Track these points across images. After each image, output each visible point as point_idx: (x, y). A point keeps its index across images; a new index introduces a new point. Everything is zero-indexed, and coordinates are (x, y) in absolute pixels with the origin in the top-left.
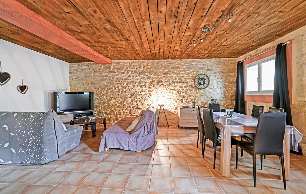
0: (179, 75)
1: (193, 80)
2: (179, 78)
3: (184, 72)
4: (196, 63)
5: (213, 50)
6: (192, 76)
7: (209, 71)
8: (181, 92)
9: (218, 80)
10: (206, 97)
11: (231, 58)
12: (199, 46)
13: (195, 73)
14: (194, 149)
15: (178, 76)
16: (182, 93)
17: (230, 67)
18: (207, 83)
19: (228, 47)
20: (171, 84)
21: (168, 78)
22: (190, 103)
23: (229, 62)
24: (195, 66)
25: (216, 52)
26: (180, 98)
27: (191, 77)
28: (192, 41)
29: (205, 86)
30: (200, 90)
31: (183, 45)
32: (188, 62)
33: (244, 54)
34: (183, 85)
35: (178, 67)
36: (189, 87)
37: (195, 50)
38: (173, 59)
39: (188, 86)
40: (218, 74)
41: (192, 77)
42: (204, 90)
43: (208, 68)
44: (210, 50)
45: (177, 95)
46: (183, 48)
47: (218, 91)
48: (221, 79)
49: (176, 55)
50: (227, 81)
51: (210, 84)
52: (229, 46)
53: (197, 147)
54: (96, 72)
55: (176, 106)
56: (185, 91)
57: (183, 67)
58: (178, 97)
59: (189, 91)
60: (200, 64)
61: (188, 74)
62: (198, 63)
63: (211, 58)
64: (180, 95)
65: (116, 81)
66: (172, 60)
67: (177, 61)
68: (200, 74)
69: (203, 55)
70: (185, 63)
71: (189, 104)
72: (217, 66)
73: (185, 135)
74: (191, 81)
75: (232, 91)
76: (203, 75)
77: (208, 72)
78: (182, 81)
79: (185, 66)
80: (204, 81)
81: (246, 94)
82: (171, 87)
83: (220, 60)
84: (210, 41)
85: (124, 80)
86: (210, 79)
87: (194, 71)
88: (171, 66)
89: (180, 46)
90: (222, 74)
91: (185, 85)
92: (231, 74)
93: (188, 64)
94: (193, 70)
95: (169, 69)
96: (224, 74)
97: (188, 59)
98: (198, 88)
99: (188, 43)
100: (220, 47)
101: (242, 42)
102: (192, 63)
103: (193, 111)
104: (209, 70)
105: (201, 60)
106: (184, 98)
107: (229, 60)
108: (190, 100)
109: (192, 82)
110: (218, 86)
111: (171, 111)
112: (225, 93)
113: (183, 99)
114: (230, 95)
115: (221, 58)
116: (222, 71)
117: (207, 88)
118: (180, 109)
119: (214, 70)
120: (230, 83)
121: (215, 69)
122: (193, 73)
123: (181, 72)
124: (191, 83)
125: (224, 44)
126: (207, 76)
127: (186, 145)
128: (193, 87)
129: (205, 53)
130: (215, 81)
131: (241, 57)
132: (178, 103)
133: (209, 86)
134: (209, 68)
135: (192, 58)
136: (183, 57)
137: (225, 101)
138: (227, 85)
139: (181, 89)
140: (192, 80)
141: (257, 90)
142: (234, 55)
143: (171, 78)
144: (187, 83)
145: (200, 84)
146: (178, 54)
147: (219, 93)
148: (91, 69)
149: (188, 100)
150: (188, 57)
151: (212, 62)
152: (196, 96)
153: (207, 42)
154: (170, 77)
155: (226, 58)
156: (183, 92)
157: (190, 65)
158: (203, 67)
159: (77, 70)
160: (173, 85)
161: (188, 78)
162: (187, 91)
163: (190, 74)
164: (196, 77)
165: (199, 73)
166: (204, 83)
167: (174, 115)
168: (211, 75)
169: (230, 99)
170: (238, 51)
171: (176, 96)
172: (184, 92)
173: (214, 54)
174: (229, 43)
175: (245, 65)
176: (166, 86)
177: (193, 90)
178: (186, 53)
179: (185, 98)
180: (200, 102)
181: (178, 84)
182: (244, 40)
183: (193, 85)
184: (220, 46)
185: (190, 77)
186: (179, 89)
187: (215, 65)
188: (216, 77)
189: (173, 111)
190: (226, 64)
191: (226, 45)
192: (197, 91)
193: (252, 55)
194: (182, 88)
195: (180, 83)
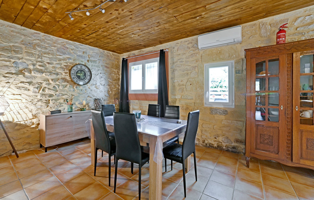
0: (42, 58)
1: (68, 71)
2: (40, 64)
3: (51, 56)
4: (73, 47)
5: (103, 36)
6: (65, 64)
7: (92, 62)
8: (46, 87)
9: (101, 75)
10: (86, 97)
11: (114, 53)
12: (88, 21)
13: (70, 61)
14: (91, 182)
15: (39, 60)
16: (47, 90)
17: (114, 62)
18: (88, 77)
19: (120, 38)
20: (21, 72)
21: (13, 60)
22: (63, 106)
23: (113, 56)
24: (72, 51)
25: (104, 40)
26: (44, 99)
27: (65, 66)
28: (82, 6)
29: (86, 81)
30: (78, 86)
31: (62, 6)
32: (60, 41)
33: (128, 51)
34: (50, 77)
35: (39, 46)
36: (60, 81)
37: (79, 26)
38: (28, 28)
39: (58, 79)
40: (101, 68)
41: (67, 66)
42: (85, 87)
43: (89, 58)
44: (100, 35)
45: (36, 92)
46: (60, 11)
47: (102, 88)
48: (104, 74)
49: (38, 21)
50: (111, 77)
51: (92, 79)
52: (123, 36)
53: (95, 175)
55: (34, 113)
56: (54, 87)
57: (49, 47)
58: (39, 97)
59: (61, 88)
60: (80, 51)
61: (60, 60)
62: (76, 47)
63: (94, 47)
64: (43, 93)
66: (23, 28)
67: (36, 33)
68: (79, 64)
69: (87, 38)
70: (55, 43)
71: (60, 107)
72: (100, 58)
73: (62, 160)
74: (64, 72)
75: (115, 89)
76: (83, 67)
77: (90, 63)
78: (48, 70)
79: (55, 47)
80: (85, 75)
81: (130, 92)
82: (21, 78)
83: (104, 52)
84: (107, 20)
86: (92, 73)
87: (69, 58)
88: (21, 38)
89: (54, 4)
90: (105, 69)
91: (54, 77)
92: (115, 70)
93: (59, 46)
94: (68, 56)
95: (16, 42)
96: (108, 69)
97: (60, 37)
98: (75, 83)
99: (74, 5)
100: (113, 35)
101: (136, 37)
102: (67, 46)
103: (71, 117)
105: (80, 45)
106: (50, 98)
108: (62, 101)
109: (66, 73)
110: (101, 83)
111: (22, 123)
112: (108, 91)
113: (49, 100)
114: (114, 93)
115: (106, 49)
116: (106, 65)
117: (88, 84)
118: (46, 116)
119: (97, 62)
120: (113, 81)
121: (99, 61)
122: (67, 61)
123: (45, 55)
124: (64, 74)
125: (119, 32)
126: (89, 69)
127: (74, 181)
128: (68, 82)
129: (91, 35)
130: (98, 76)
131: (124, 54)
132: (39, 107)
133: (90, 82)
134: (91, 59)
135: (67, 39)
136: (51, 31)
137: (109, 100)
138: (110, 82)
139: (45, 82)
140: (66, 70)
141: (141, 89)
142: (120, 50)
143: (21, 61)
144: (57, 74)
145: (79, 77)
146: (44, 21)
147: (102, 91)
149: (58, 101)
150: (61, 33)
151: (95, 51)
152: (73, 95)
153: (102, 19)
154: (19, 59)
155: (110, 51)
156: (49, 89)
157: (63, 47)
158: (84, 55)
160: (26, 74)
161: (59, 66)
162: (57, 87)
163: (62, 62)
164: (73, 67)
165: (77, 63)
166: (84, 77)
167: (29, 129)
168: (93, 67)
169: (113, 98)
170: (126, 46)
171: (34, 94)
172: (51, 88)
173: (102, 41)
174: (125, 33)
175: (130, 63)
176: (6, 75)
177: (68, 86)
178: (61, 25)
179: (53, 98)
180: (79, 104)
181: (38, 75)
182: (139, 35)
183: (68, 78)
184: (114, 33)
185: (62, 66)
186: (41, 83)
187: (98, 57)
188: (100, 72)
189: (28, 123)
190: (110, 58)
191: (121, 34)
192: (75, 87)
193: (136, 55)
194: (47, 81)
195: (43, 73)
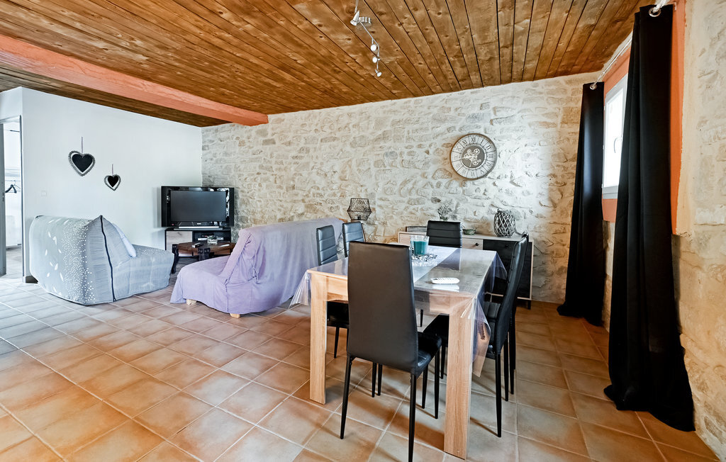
0: (412, 140)
1: (449, 154)
2: (411, 149)
3: (423, 133)
4: (460, 102)
6: (445, 141)
7: (500, 123)
9: (528, 150)
10: (486, 205)
13: (454, 132)
15: (410, 143)
17: (571, 104)
18: (489, 160)
23: (571, 87)
24: (457, 112)
26: (412, 206)
27: (443, 145)
29: (483, 169)
30: (464, 183)
32: (438, 101)
35: (409, 120)
36: (436, 175)
38: (396, 99)
40: (529, 131)
41: (447, 144)
42: (484, 183)
43: (495, 114)
47: (529, 185)
48: (537, 147)
54: (242, 144)
56: (426, 186)
57: (422, 117)
59: (437, 186)
60: (473, 105)
61: (436, 136)
62: (465, 102)
63: (503, 84)
65: (276, 163)
66: (394, 101)
67: (406, 103)
68: (469, 135)
69: (459, 78)
70: (430, 107)
74: (442, 157)
76: (477, 137)
77: (496, 126)
78: (421, 158)
80: (481, 156)
85: (290, 159)
86: (500, 149)
87: (454, 127)
88: (392, 117)
90: (542, 130)
93: (436, 109)
94: (450, 124)
95: (387, 126)
96: (550, 130)
102: (449, 105)
104: (499, 120)
105: (475, 93)
106: (420, 206)
107: (570, 82)
109: (446, 158)
110: (527, 170)
112: (550, 192)
116: (544, 119)
117: (489, 176)
119: (517, 118)
121: (520, 114)
122: (447, 134)
123: (416, 133)
124: (443, 162)
126: (491, 141)
128: (450, 175)
129: (457, 71)
130: (518, 156)
133: (495, 169)
134: (499, 115)
135: (445, 91)
137: (552, 216)
138: (557, 166)
139: (414, 179)
140: (446, 152)
145: (468, 163)
147: (529, 193)
148: (235, 138)
151: (510, 94)
155: (559, 75)
157: (442, 110)
158: (482, 112)
159: (213, 141)
161: (434, 147)
163: (439, 138)
164: (456, 143)
165: (466, 131)
166: (480, 161)
168: (504, 134)
183: (448, 168)
185: (440, 145)
187: (521, 103)
188: (523, 142)
190: (559, 96)
192: (462, 185)
